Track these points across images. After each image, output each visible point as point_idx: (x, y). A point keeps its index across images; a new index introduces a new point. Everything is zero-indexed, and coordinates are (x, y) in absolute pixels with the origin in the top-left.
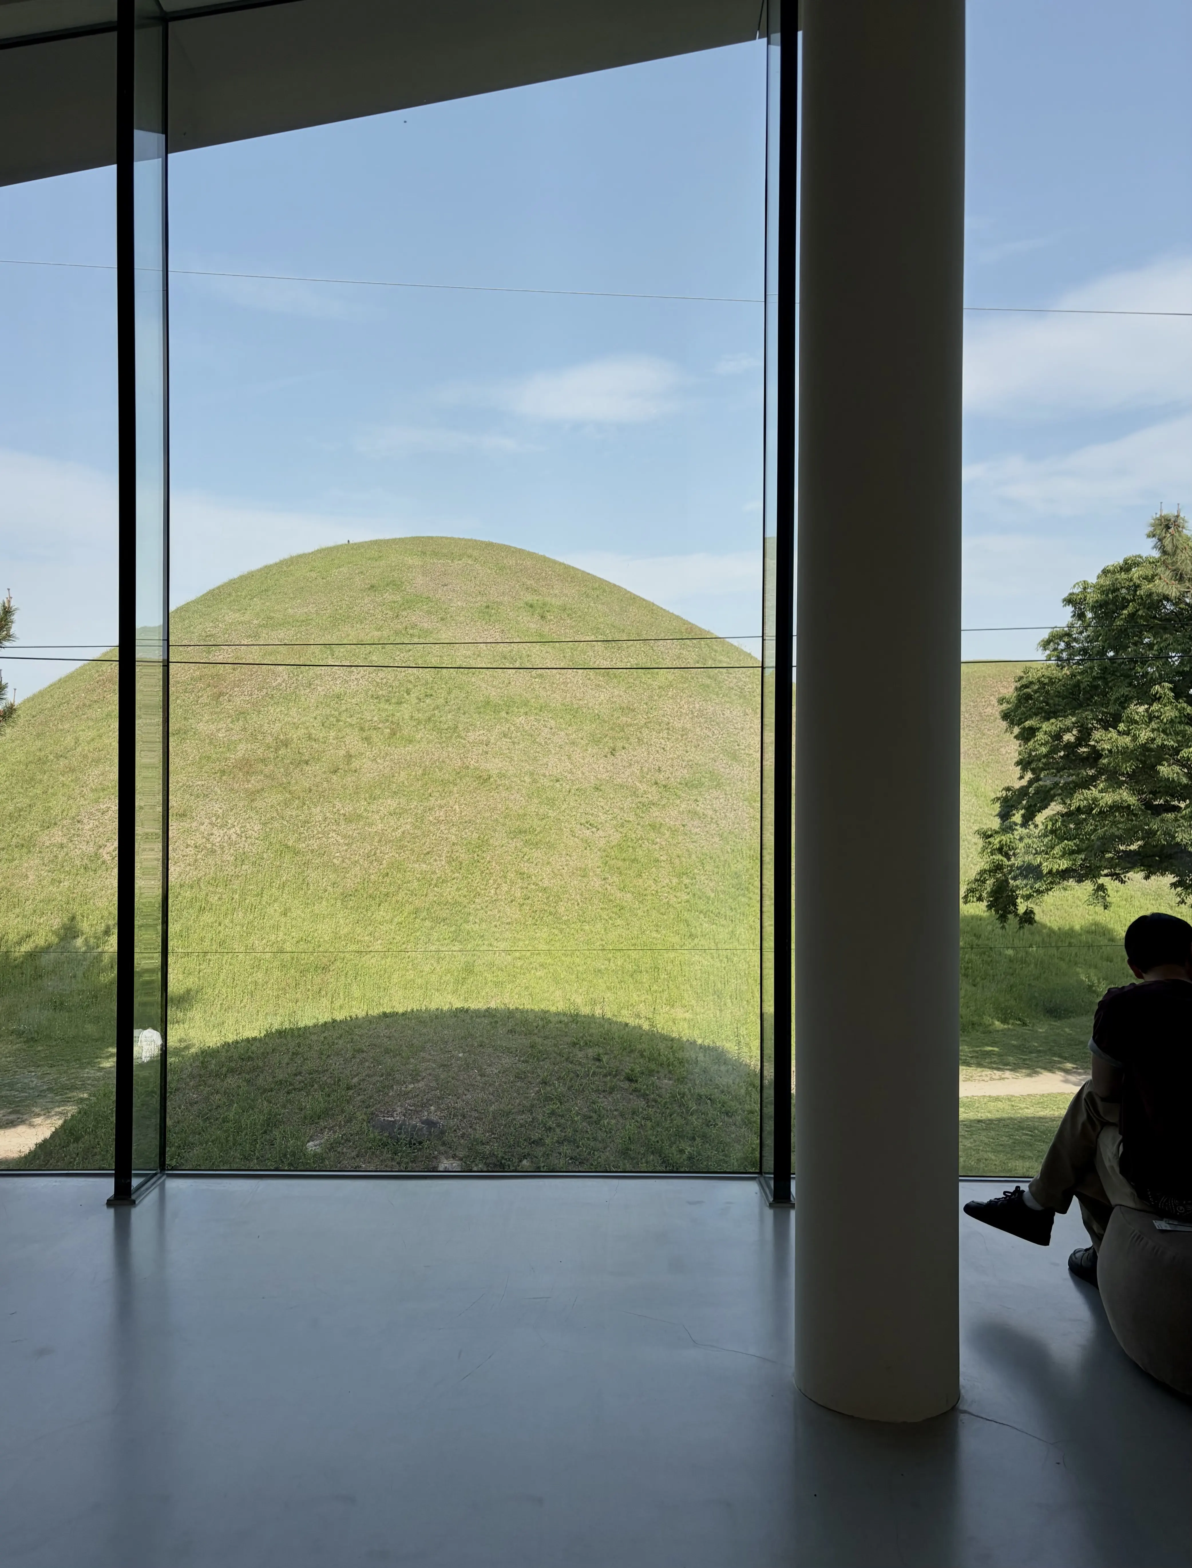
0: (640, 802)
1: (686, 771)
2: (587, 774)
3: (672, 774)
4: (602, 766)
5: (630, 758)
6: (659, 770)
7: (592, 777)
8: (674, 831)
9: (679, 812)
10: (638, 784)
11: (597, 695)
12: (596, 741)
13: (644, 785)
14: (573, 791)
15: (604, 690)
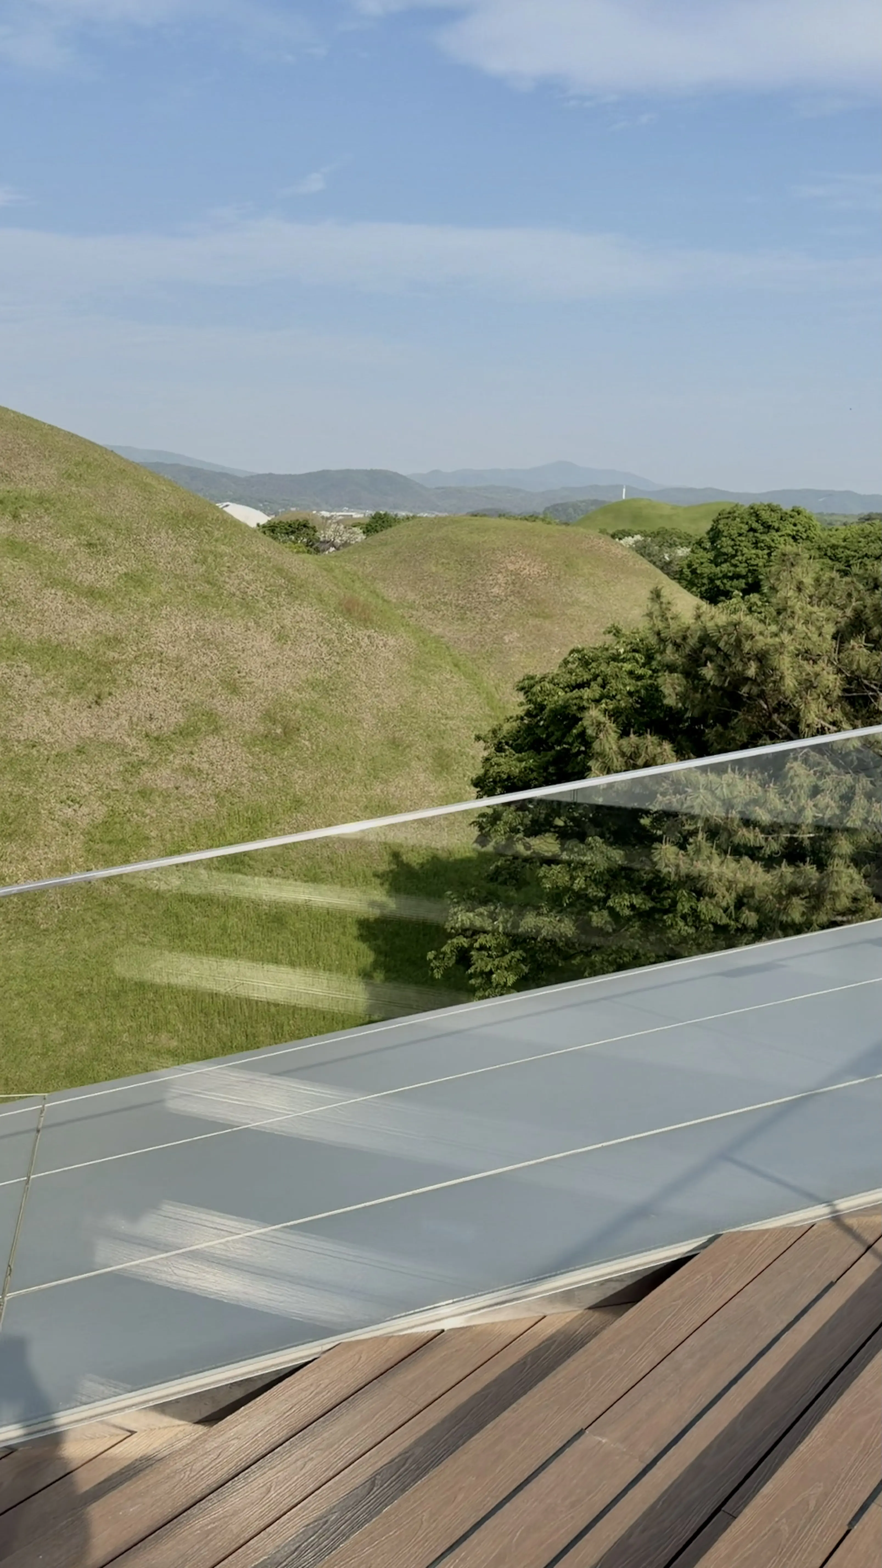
0: (129, 763)
1: (180, 714)
2: (68, 733)
3: (164, 721)
4: (86, 719)
5: (117, 706)
6: (151, 719)
7: (74, 736)
8: (166, 796)
9: (173, 770)
10: (127, 740)
11: (79, 625)
12: (78, 687)
13: (134, 740)
14: (52, 758)
15: (88, 616)
